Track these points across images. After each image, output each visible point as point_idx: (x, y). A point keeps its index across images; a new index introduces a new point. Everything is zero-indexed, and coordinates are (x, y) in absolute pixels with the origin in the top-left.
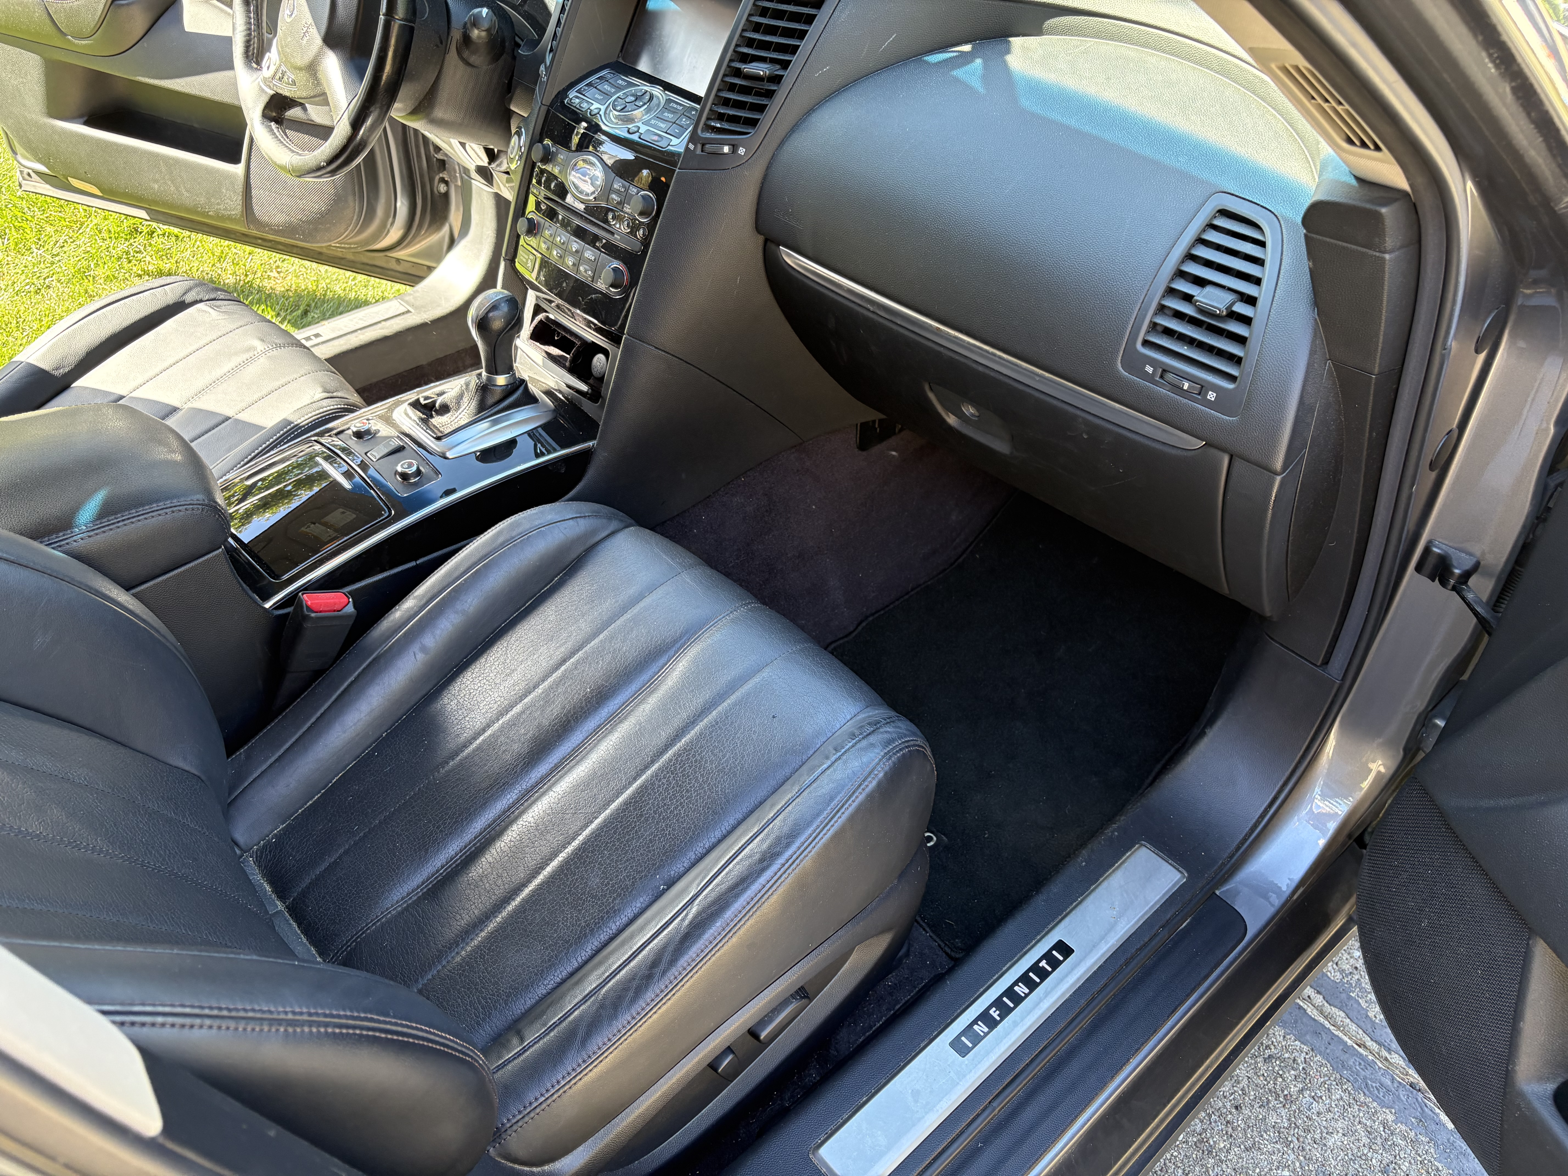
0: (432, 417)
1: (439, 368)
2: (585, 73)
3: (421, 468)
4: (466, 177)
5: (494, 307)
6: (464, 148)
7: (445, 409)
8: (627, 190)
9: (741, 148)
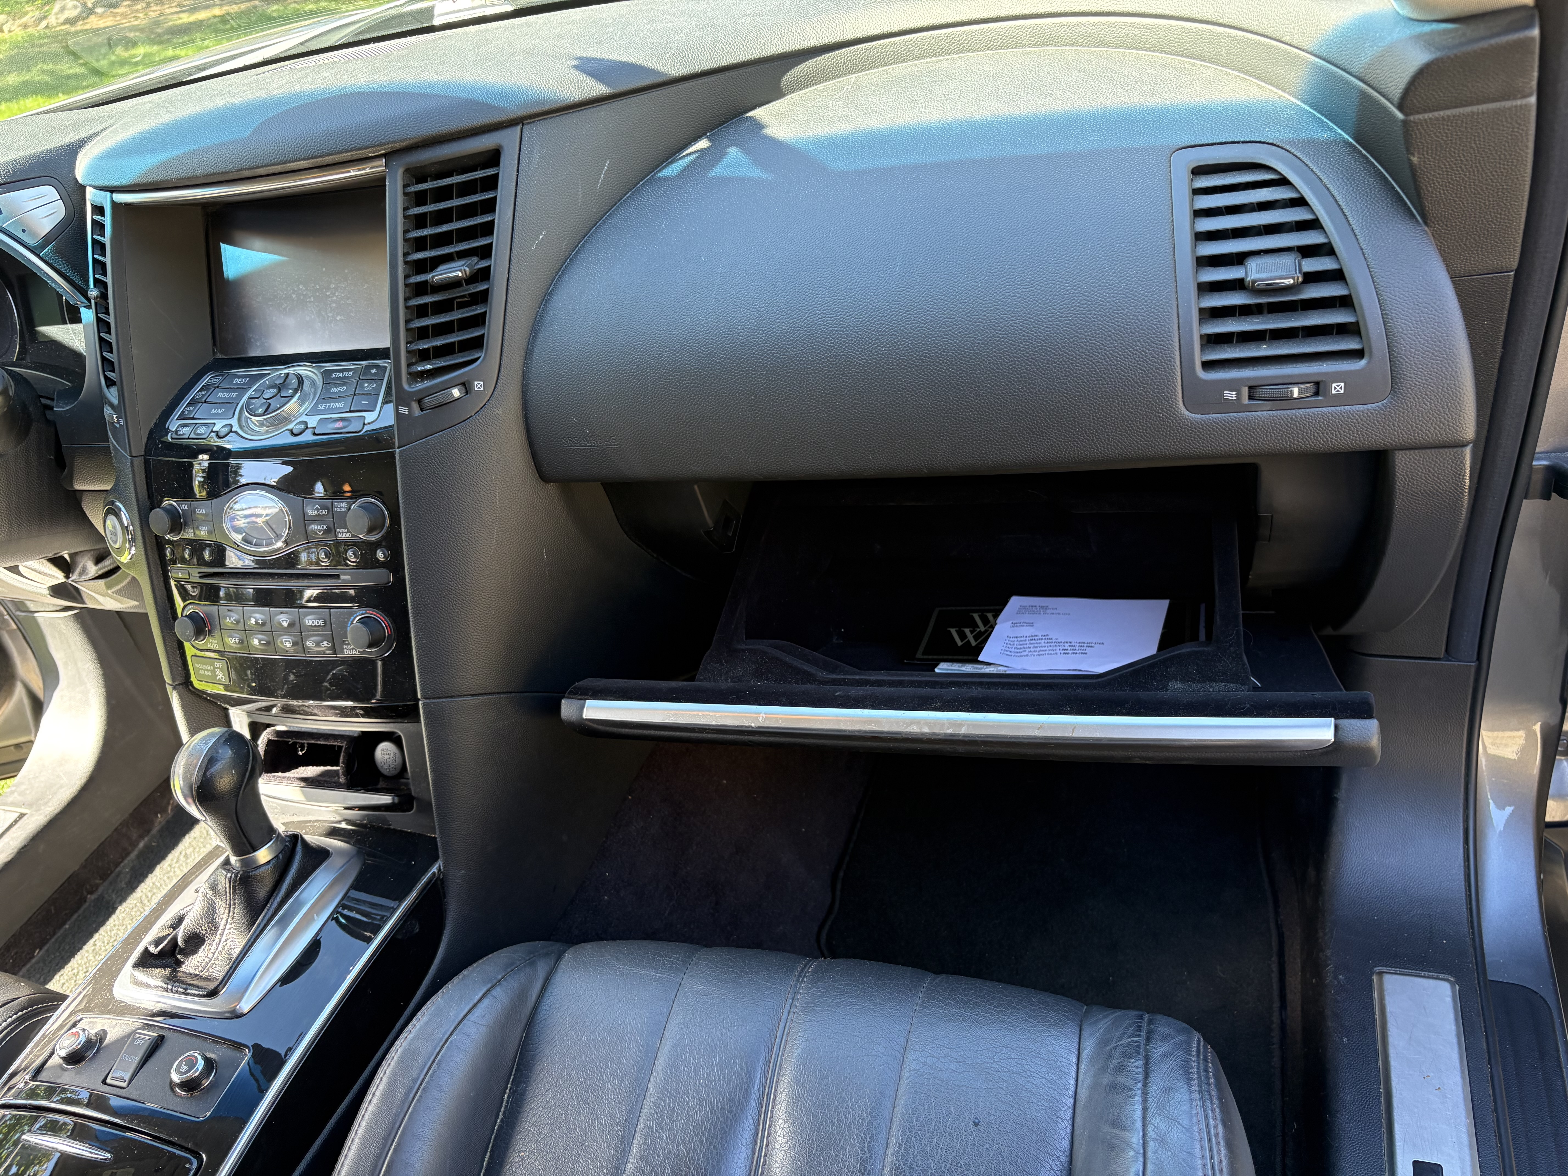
0: (179, 963)
1: (100, 864)
2: (176, 392)
3: (210, 1055)
4: (23, 614)
5: (211, 760)
6: (19, 573)
7: (195, 941)
8: (331, 510)
9: (476, 383)
